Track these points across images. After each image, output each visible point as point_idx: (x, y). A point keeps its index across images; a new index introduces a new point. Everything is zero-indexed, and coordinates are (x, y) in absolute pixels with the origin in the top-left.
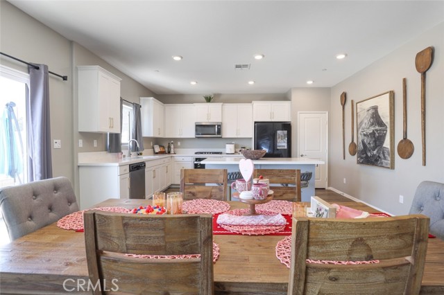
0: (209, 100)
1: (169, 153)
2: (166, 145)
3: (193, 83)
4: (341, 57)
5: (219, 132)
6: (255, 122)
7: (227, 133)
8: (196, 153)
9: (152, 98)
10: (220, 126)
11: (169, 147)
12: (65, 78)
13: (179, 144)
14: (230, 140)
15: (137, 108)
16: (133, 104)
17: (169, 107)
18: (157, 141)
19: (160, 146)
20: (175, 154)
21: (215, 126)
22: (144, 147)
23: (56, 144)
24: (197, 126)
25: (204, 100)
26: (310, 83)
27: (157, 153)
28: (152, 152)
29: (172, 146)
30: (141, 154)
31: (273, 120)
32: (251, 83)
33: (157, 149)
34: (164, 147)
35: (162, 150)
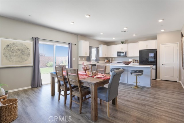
0: (123, 43)
3: (114, 38)
4: (161, 21)
5: (126, 55)
6: (140, 50)
7: (129, 55)
8: (117, 62)
9: (102, 45)
10: (126, 52)
11: (110, 60)
12: (76, 44)
13: (113, 59)
14: (131, 58)
15: (98, 49)
16: (96, 47)
17: (110, 47)
18: (106, 58)
19: (107, 60)
20: (111, 62)
21: (124, 52)
22: (100, 60)
23: (74, 59)
24: (118, 53)
25: (121, 43)
27: (106, 62)
28: (104, 62)
29: (111, 60)
30: (99, 62)
31: (147, 49)
32: (134, 35)
33: (106, 61)
34: (108, 60)
35: (108, 61)
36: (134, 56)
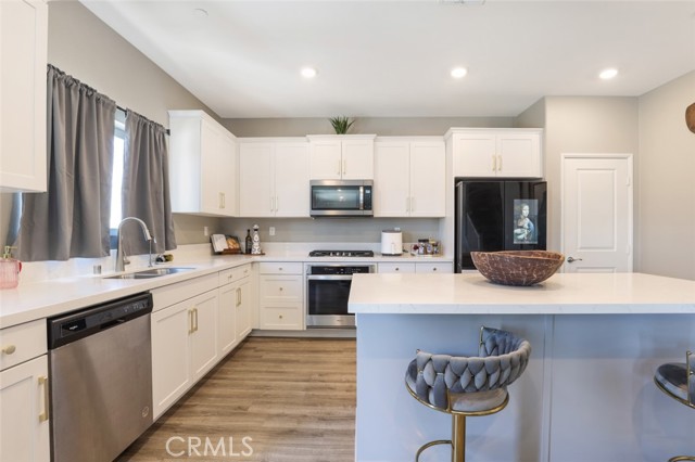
0: (341, 127)
1: (249, 252)
2: (242, 235)
5: (368, 204)
6: (458, 180)
7: (382, 209)
8: (312, 254)
10: (370, 188)
11: (249, 239)
13: (272, 232)
14: (390, 223)
16: (125, 111)
17: (249, 145)
18: (222, 225)
19: (229, 237)
20: (262, 254)
24: (313, 188)
25: (331, 127)
26: (608, 74)
27: (220, 253)
28: (209, 251)
29: (256, 237)
33: (221, 243)
34: (236, 239)
35: (232, 245)
36: (412, 215)
